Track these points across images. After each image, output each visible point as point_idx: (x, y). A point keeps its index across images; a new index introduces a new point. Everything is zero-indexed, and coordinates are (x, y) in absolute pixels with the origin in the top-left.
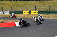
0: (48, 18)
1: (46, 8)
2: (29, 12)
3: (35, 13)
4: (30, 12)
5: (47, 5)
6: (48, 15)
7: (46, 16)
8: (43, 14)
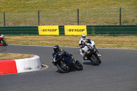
0: (116, 48)
1: (111, 16)
2: (57, 27)
3: (76, 31)
4: (62, 30)
5: (114, 7)
6: (115, 39)
7: (109, 42)
8: (102, 34)
